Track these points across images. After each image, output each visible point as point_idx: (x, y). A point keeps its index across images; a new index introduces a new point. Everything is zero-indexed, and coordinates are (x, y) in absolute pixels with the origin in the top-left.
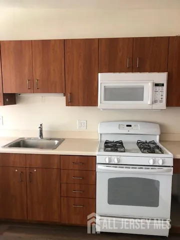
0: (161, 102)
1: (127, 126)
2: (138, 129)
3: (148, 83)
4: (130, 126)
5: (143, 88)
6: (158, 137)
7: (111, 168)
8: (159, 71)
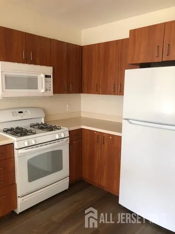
0: (50, 90)
1: (19, 112)
2: (28, 114)
3: (40, 74)
4: (22, 112)
5: (37, 79)
6: (43, 119)
7: (30, 150)
8: (46, 65)
